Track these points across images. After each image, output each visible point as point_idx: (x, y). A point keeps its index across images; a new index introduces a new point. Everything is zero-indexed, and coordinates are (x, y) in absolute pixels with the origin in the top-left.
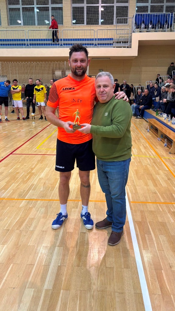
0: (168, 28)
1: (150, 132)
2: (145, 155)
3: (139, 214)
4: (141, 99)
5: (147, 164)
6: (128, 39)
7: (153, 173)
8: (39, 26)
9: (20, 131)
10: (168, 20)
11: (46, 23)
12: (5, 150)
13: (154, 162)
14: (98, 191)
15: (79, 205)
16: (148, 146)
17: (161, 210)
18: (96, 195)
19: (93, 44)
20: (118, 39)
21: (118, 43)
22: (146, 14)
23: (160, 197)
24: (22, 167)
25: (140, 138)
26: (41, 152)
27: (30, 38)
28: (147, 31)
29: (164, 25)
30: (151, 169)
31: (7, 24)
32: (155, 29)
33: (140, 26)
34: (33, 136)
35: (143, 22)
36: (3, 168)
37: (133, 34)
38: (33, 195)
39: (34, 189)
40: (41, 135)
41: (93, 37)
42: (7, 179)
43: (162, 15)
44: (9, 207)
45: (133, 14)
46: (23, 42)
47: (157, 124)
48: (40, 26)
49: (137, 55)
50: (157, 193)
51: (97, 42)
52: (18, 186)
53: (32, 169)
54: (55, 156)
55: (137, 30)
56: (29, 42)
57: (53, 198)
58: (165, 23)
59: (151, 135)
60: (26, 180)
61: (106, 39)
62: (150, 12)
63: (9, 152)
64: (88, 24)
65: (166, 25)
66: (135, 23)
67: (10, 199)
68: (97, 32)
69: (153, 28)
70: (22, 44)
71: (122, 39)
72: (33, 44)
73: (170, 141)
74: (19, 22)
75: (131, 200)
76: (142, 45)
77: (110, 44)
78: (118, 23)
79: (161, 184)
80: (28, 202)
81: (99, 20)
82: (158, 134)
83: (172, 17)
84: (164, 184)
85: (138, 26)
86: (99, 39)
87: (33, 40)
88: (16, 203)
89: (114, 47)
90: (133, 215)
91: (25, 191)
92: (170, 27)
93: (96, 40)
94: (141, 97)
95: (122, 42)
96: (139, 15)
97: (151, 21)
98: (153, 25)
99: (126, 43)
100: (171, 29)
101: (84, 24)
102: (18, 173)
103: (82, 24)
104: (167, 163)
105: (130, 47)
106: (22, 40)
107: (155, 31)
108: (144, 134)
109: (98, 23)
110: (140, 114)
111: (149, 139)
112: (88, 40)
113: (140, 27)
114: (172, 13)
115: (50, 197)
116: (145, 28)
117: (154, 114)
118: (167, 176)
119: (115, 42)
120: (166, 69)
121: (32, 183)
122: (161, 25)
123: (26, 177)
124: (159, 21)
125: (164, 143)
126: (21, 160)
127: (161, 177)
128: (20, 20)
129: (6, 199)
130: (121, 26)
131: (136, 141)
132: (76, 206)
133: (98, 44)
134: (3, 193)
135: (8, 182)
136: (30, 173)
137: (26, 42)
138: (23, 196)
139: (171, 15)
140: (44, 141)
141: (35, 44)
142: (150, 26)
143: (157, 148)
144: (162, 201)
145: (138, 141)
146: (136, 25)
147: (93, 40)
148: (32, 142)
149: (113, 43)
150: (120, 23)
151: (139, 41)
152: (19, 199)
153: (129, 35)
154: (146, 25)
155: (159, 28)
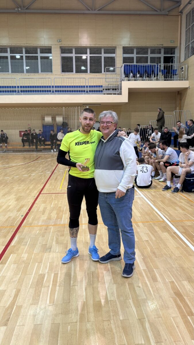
0: (155, 77)
6: (118, 86)
7: (176, 202)
8: (28, 74)
10: (154, 70)
12: (31, 191)
19: (84, 91)
20: (108, 86)
21: (109, 89)
22: (134, 65)
28: (135, 80)
29: (150, 75)
33: (129, 75)
34: (47, 178)
37: (123, 82)
40: (55, 177)
41: (84, 85)
43: (148, 66)
46: (14, 89)
49: (127, 101)
51: (89, 89)
55: (126, 78)
56: (20, 89)
61: (97, 86)
64: (76, 72)
65: (153, 75)
68: (88, 80)
70: (13, 91)
71: (111, 86)
72: (24, 91)
76: (132, 93)
77: (102, 91)
78: (107, 72)
83: (157, 67)
85: (127, 75)
86: (90, 87)
87: (24, 87)
89: (105, 94)
92: (157, 76)
93: (87, 87)
96: (127, 65)
97: (139, 71)
98: (141, 75)
99: (116, 90)
100: (158, 78)
103: (72, 72)
105: (121, 94)
106: (13, 87)
107: (143, 80)
109: (87, 72)
112: (80, 87)
119: (105, 89)
122: (148, 75)
124: (146, 71)
130: (110, 75)
133: (90, 91)
139: (157, 65)
140: (62, 183)
142: (138, 75)
146: (125, 74)
147: (84, 87)
148: (51, 184)
151: (130, 89)
153: (119, 83)
154: (134, 75)
155: (146, 77)
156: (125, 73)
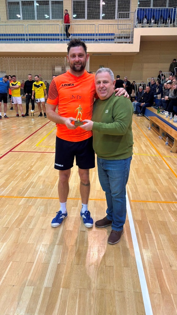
0: (171, 23)
1: (151, 131)
2: (146, 153)
3: (139, 213)
4: (142, 97)
5: (148, 163)
6: (130, 34)
7: (154, 171)
8: (38, 21)
9: (19, 128)
10: (171, 15)
11: (46, 17)
12: (4, 147)
13: (155, 161)
14: (98, 190)
15: (79, 204)
16: (149, 144)
17: (162, 209)
18: (96, 193)
19: (94, 39)
20: (120, 34)
21: (119, 38)
22: (149, 9)
23: (161, 196)
24: (21, 165)
25: (141, 137)
26: (40, 149)
27: (30, 33)
28: (149, 27)
29: (166, 20)
30: (151, 167)
31: (6, 19)
32: (158, 24)
33: (142, 20)
34: (32, 133)
35: (146, 17)
36: (2, 166)
37: (135, 29)
38: (33, 193)
39: (34, 187)
40: (41, 132)
41: (93, 32)
42: (6, 177)
43: (164, 10)
44: (8, 205)
45: (135, 9)
47: (159, 122)
48: (40, 21)
49: (138, 51)
50: (158, 192)
51: (98, 37)
52: (17, 183)
53: (32, 167)
54: (55, 154)
55: (139, 25)
56: (28, 37)
57: (53, 196)
58: (168, 19)
59: (153, 133)
60: (25, 178)
61: (107, 34)
62: (153, 7)
63: (8, 149)
64: (88, 18)
65: (169, 20)
66: (137, 18)
67: (9, 197)
68: (98, 27)
69: (155, 23)
70: (22, 39)
71: (123, 35)
72: (32, 39)
73: (171, 140)
74: (19, 16)
75: (131, 199)
76: (144, 41)
77: (112, 39)
78: (119, 18)
79: (162, 183)
80: (28, 200)
81: (100, 14)
82: (159, 132)
83: (175, 12)
84: (165, 183)
85: (140, 21)
86: (100, 35)
87: (32, 35)
88: (15, 201)
89: (115, 43)
90: (133, 214)
91: (24, 188)
92: (173, 22)
93: (97, 35)
94: (142, 94)
95: (123, 38)
96: (141, 9)
97: (153, 16)
98: (156, 20)
99: (128, 38)
100: (174, 24)
101: (85, 18)
102: (17, 171)
103: (83, 18)
104: (168, 162)
105: (132, 43)
106: (21, 35)
107: (158, 26)
108: (145, 132)
109: (100, 17)
110: (141, 111)
111: (150, 137)
112: (89, 35)
113: (142, 22)
114: (175, 8)
115: (50, 195)
116: (148, 23)
117: (156, 112)
118: (168, 174)
119: (116, 38)
120: (168, 65)
121: (31, 181)
122: (164, 20)
123: (25, 174)
124: (161, 16)
125: (165, 141)
126: (20, 158)
127: (162, 177)
128: (19, 14)
129: (5, 197)
130: (123, 21)
131: (137, 139)
132: (76, 204)
133: (99, 39)
134: (3, 190)
135: (7, 180)
136: (29, 170)
137: (25, 37)
138: (23, 193)
140: (43, 139)
141: (35, 39)
142: (153, 21)
143: (158, 147)
144: (163, 200)
145: (139, 140)
147: (94, 35)
148: (31, 139)
149: (115, 38)
150: (122, 18)
151: (142, 38)
152: (18, 197)
153: (131, 30)
154: (148, 20)
155: (161, 24)
156: (138, 19)
